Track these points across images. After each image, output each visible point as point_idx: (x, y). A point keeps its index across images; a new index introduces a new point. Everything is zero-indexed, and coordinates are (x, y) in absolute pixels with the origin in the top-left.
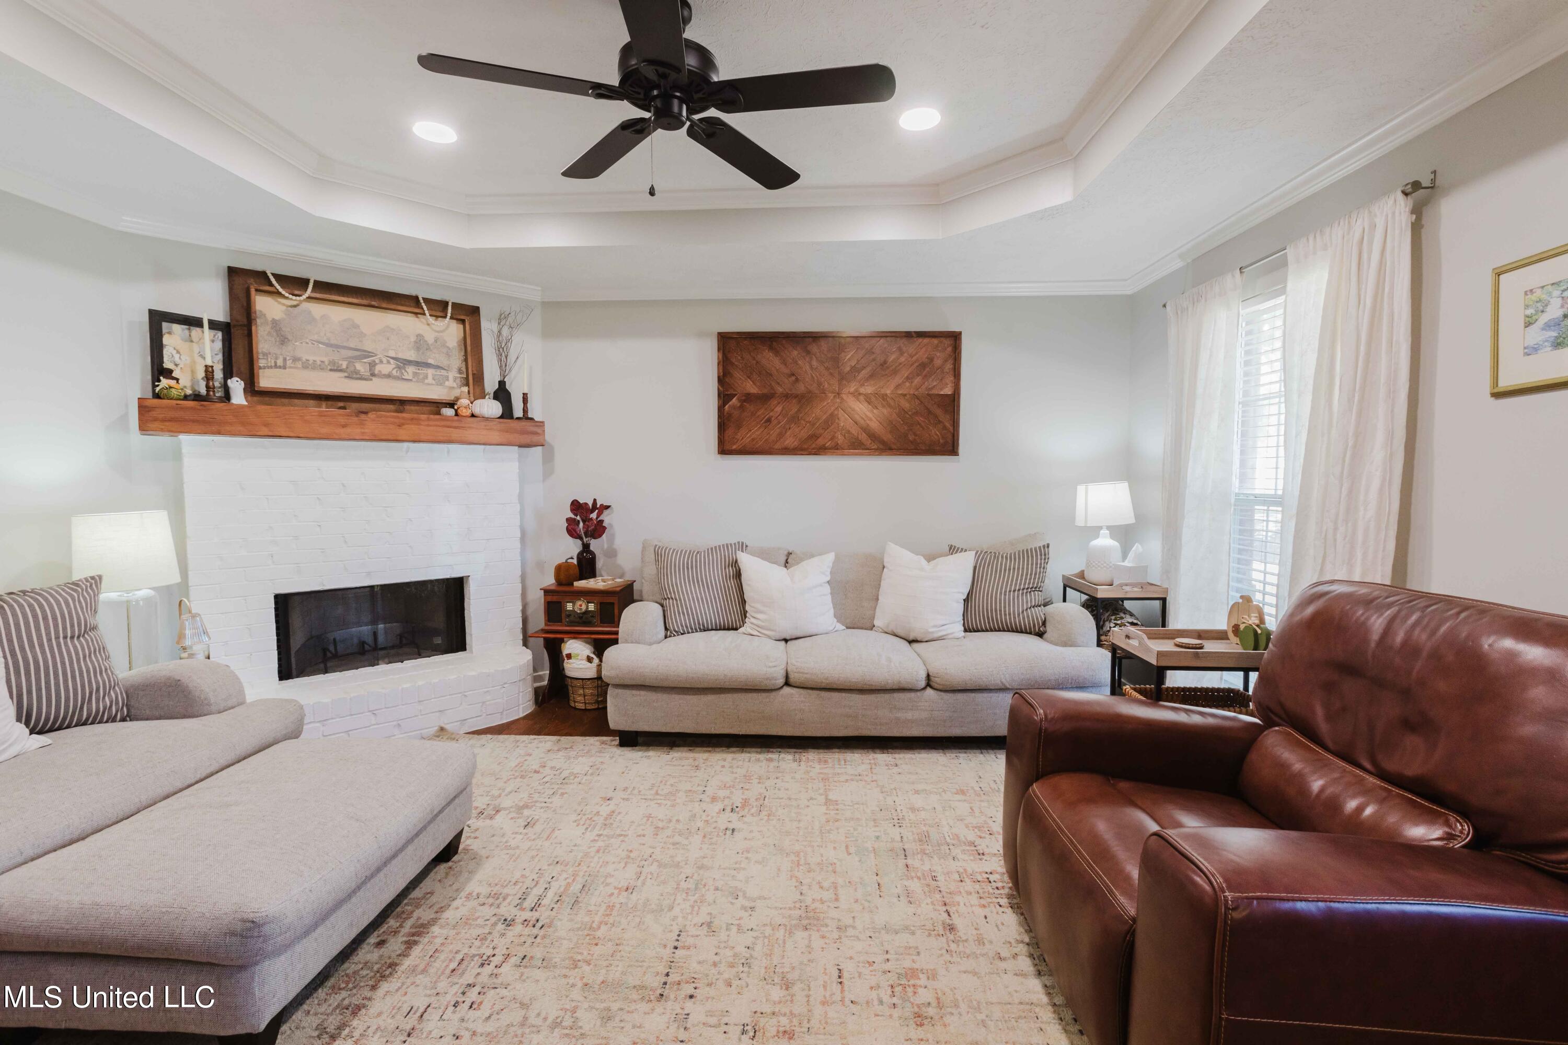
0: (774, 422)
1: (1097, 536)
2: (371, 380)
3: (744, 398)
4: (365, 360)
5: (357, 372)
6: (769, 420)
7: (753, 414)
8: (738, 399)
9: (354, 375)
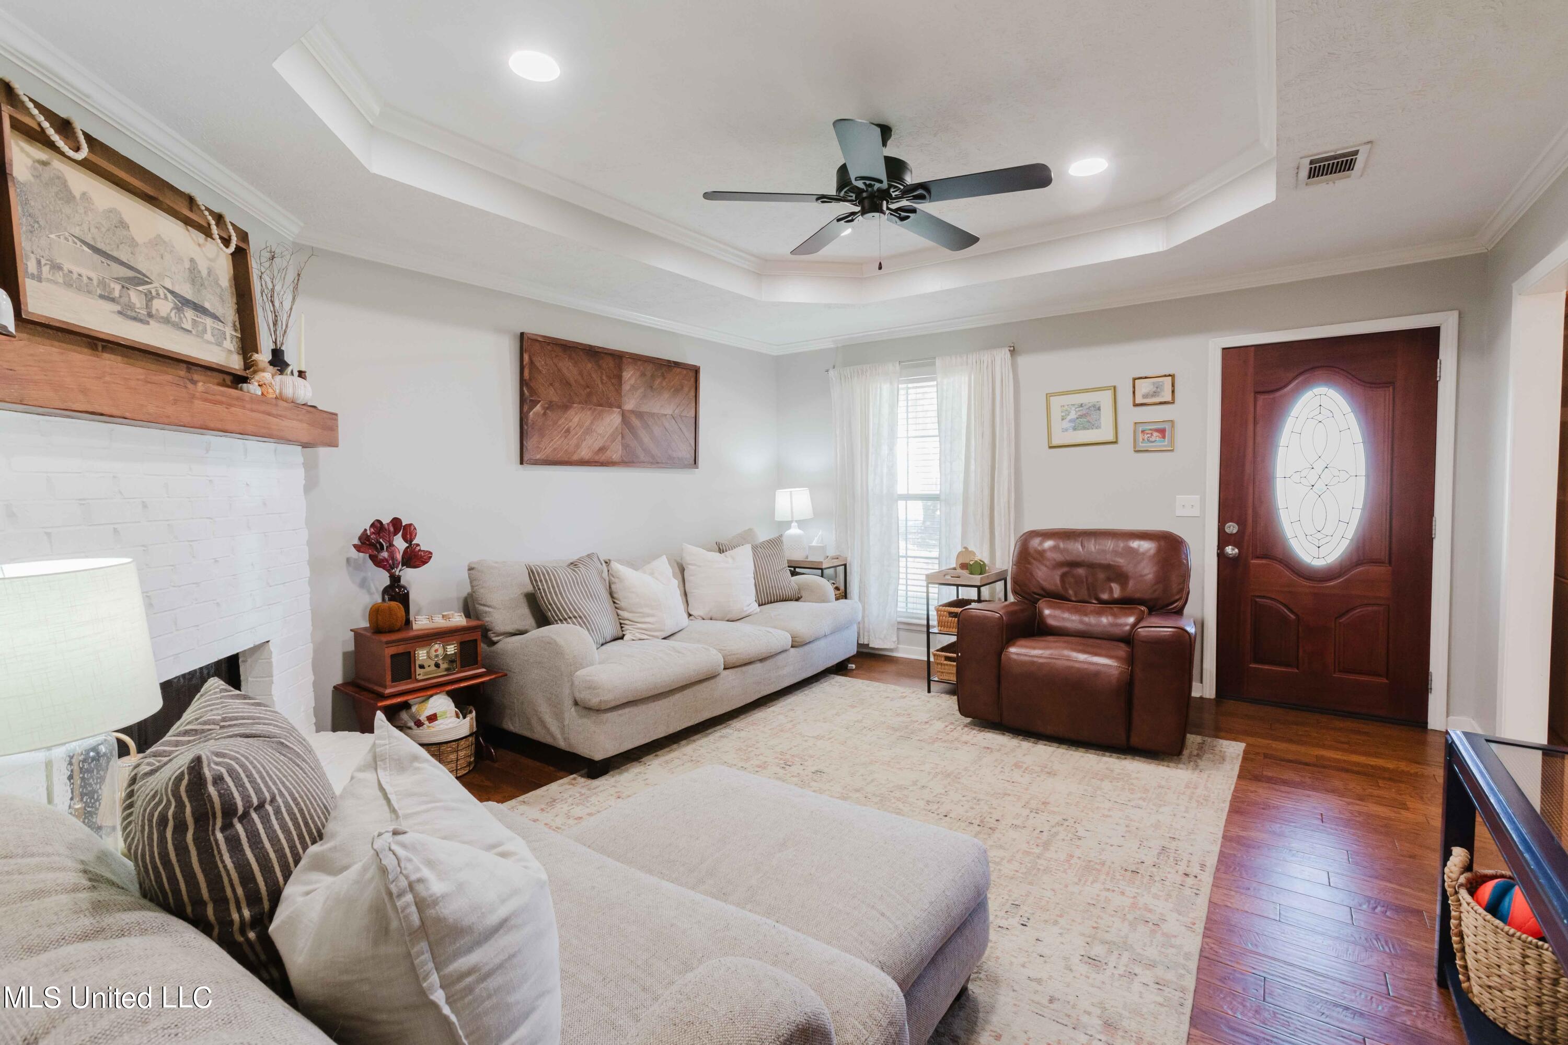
0: (573, 433)
1: (789, 528)
2: (148, 323)
3: (547, 406)
4: (140, 288)
5: (131, 306)
6: (568, 431)
7: (555, 423)
8: (541, 406)
9: (127, 313)
